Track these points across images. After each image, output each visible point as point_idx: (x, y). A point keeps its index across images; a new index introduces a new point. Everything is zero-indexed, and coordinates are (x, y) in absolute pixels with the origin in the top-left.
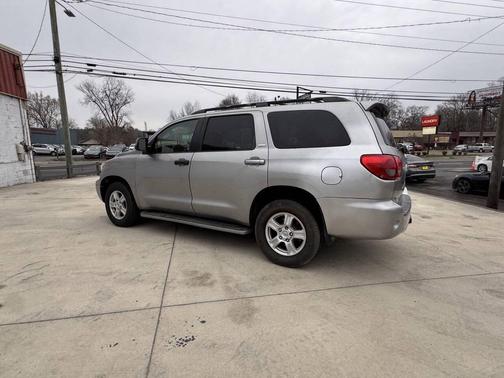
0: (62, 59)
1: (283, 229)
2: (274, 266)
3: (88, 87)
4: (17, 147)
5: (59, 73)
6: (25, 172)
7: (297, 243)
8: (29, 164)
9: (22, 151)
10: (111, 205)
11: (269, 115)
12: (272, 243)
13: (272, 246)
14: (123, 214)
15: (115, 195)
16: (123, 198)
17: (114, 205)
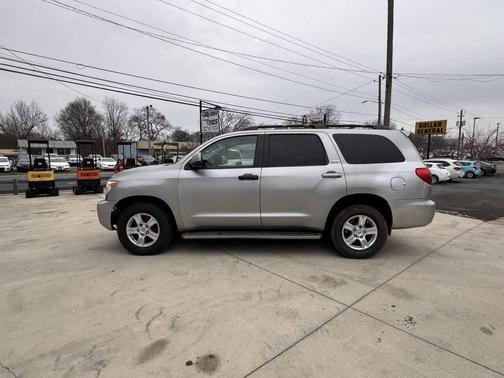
1: (358, 228)
10: (129, 231)
11: (334, 136)
12: (348, 242)
13: (348, 244)
14: (151, 240)
15: (138, 218)
16: (152, 221)
17: (135, 231)
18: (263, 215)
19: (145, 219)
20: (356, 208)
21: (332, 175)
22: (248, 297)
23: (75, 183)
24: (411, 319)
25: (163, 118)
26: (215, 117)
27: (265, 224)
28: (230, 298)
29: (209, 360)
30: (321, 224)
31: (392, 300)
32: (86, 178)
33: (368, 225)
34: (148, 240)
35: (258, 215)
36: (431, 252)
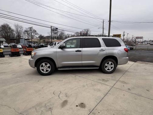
1: (109, 65)
10: (41, 68)
11: (102, 39)
12: (106, 69)
13: (106, 70)
14: (48, 71)
15: (44, 64)
16: (48, 65)
17: (43, 68)
18: (83, 62)
19: (46, 64)
20: (108, 59)
21: (102, 50)
22: (84, 86)
23: (10, 53)
24: (129, 89)
25: (36, 31)
26: (56, 32)
27: (83, 65)
28: (79, 87)
29: (82, 105)
30: (99, 64)
31: (123, 84)
32: (14, 51)
33: (111, 64)
34: (47, 71)
35: (81, 62)
36: (126, 71)
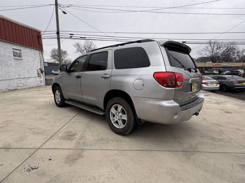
0: (60, 32)
1: (118, 113)
2: (113, 133)
3: (78, 45)
4: (38, 70)
5: (59, 39)
6: (41, 82)
7: (124, 121)
8: (43, 78)
9: (40, 72)
13: (112, 122)
14: (59, 101)
15: (57, 92)
16: (59, 94)
21: (106, 76)
35: (81, 96)
